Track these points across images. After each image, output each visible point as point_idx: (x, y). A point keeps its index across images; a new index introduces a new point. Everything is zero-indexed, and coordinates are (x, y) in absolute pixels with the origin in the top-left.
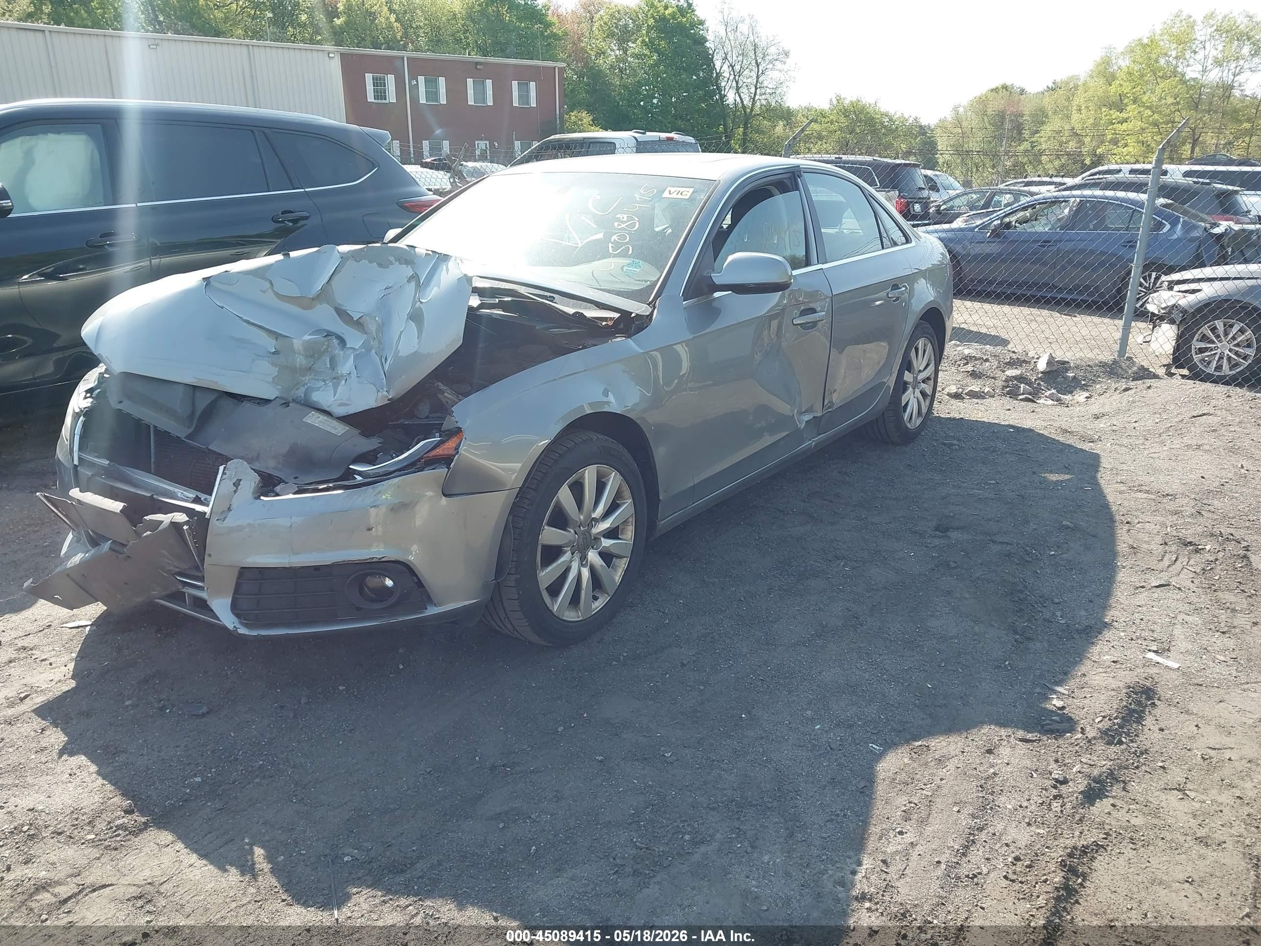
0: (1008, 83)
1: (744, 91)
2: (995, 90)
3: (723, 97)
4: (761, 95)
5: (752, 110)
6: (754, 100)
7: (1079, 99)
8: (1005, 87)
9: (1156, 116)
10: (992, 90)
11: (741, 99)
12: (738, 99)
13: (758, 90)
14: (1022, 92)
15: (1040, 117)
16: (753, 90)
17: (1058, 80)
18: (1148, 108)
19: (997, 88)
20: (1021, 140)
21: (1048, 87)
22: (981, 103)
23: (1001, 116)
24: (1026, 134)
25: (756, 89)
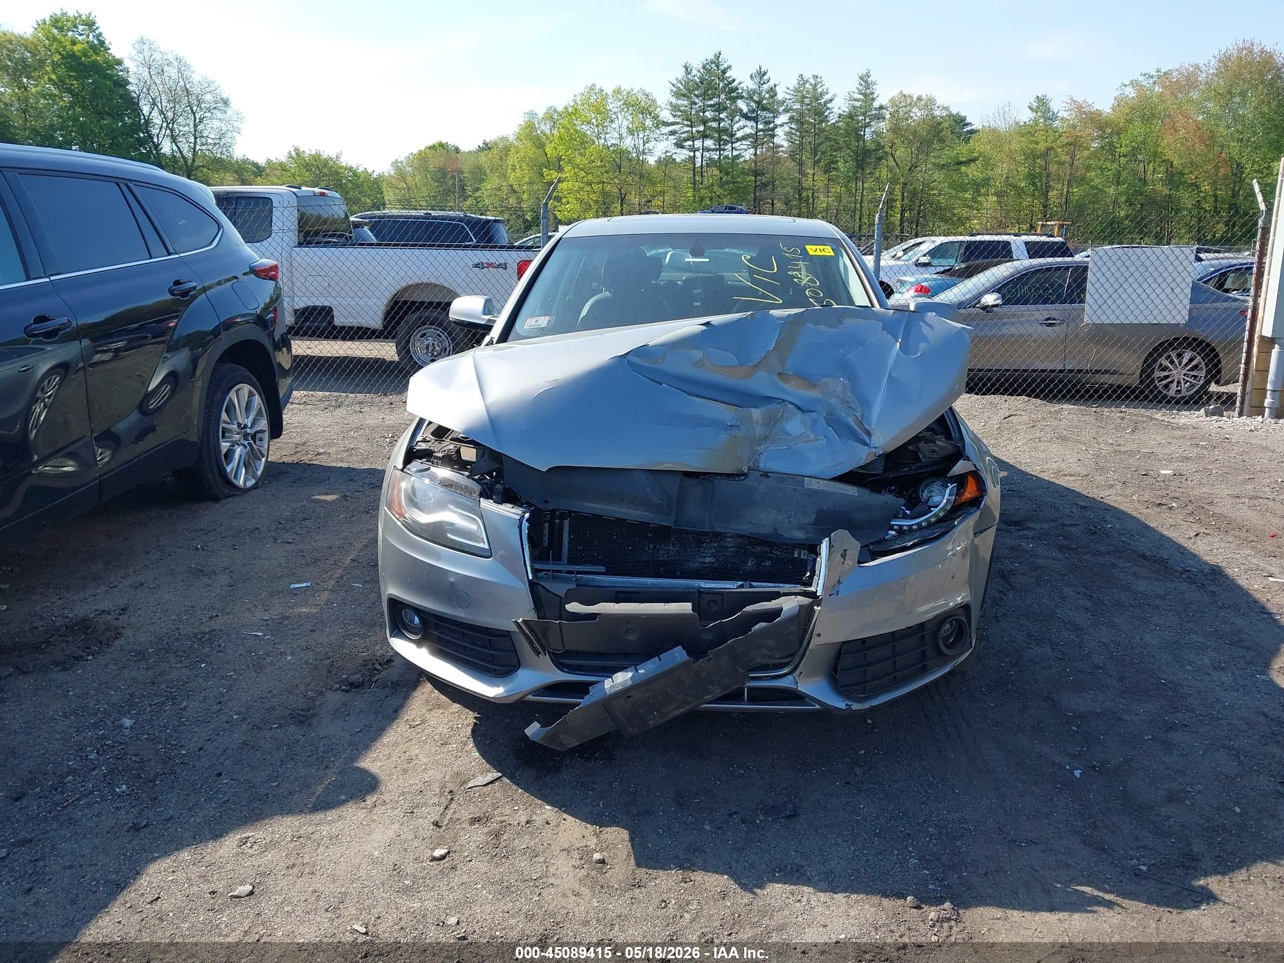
0: (444, 141)
1: (181, 140)
2: (432, 148)
3: (157, 146)
4: (203, 144)
5: (194, 161)
6: (195, 151)
7: (512, 159)
8: (441, 145)
9: (590, 177)
10: (430, 148)
11: (179, 149)
12: (175, 148)
13: (198, 139)
14: (457, 150)
15: (479, 175)
16: (192, 140)
17: (488, 141)
18: (582, 169)
19: (434, 146)
20: (466, 198)
21: (479, 147)
22: (422, 159)
23: (443, 172)
24: (469, 190)
25: (196, 138)
